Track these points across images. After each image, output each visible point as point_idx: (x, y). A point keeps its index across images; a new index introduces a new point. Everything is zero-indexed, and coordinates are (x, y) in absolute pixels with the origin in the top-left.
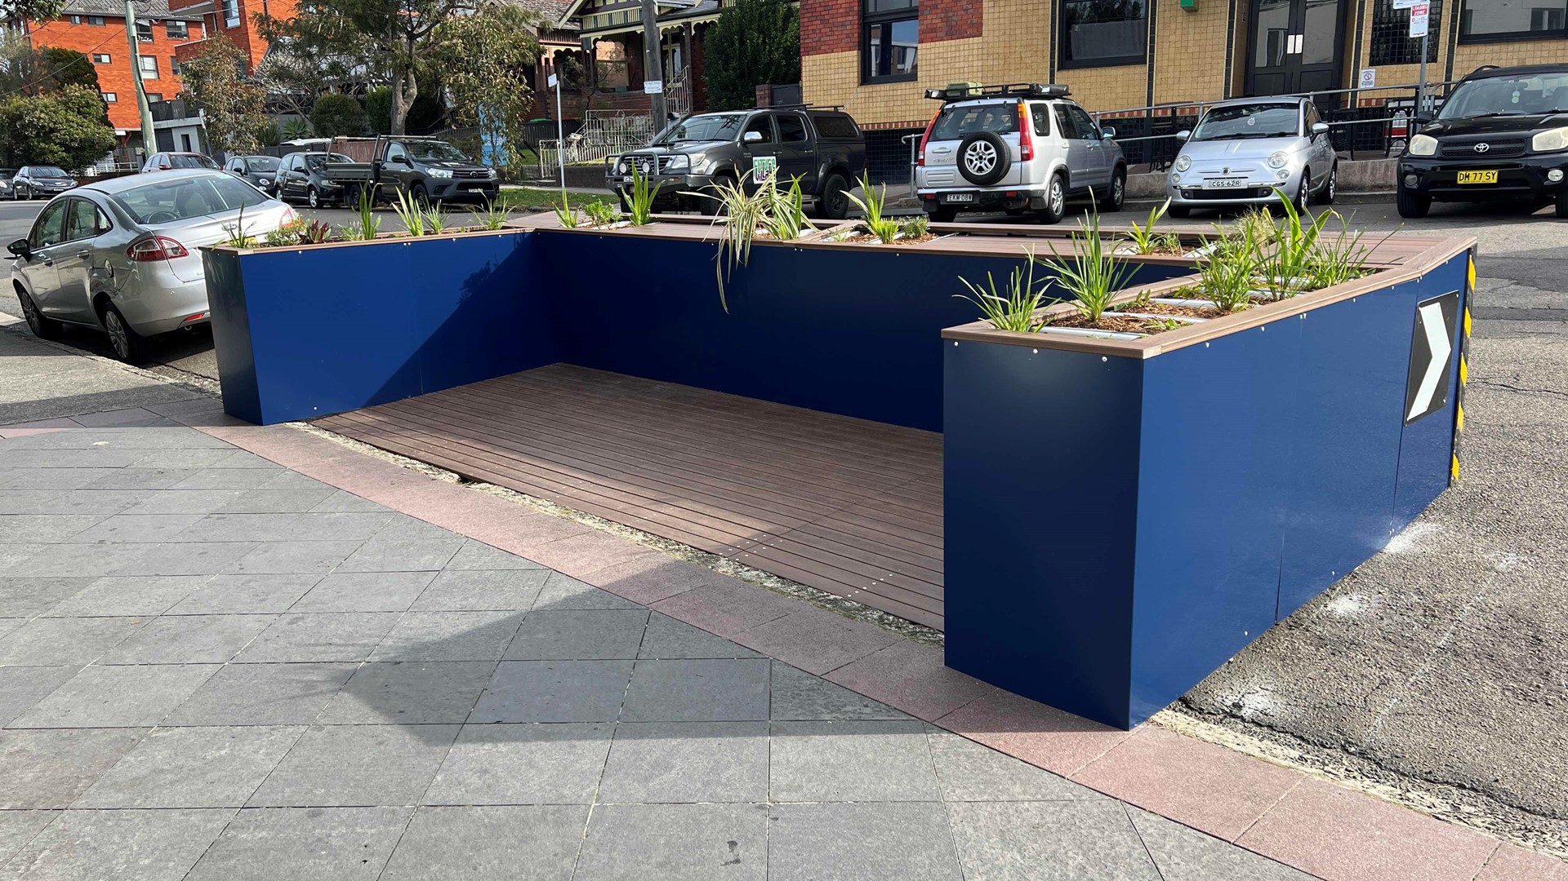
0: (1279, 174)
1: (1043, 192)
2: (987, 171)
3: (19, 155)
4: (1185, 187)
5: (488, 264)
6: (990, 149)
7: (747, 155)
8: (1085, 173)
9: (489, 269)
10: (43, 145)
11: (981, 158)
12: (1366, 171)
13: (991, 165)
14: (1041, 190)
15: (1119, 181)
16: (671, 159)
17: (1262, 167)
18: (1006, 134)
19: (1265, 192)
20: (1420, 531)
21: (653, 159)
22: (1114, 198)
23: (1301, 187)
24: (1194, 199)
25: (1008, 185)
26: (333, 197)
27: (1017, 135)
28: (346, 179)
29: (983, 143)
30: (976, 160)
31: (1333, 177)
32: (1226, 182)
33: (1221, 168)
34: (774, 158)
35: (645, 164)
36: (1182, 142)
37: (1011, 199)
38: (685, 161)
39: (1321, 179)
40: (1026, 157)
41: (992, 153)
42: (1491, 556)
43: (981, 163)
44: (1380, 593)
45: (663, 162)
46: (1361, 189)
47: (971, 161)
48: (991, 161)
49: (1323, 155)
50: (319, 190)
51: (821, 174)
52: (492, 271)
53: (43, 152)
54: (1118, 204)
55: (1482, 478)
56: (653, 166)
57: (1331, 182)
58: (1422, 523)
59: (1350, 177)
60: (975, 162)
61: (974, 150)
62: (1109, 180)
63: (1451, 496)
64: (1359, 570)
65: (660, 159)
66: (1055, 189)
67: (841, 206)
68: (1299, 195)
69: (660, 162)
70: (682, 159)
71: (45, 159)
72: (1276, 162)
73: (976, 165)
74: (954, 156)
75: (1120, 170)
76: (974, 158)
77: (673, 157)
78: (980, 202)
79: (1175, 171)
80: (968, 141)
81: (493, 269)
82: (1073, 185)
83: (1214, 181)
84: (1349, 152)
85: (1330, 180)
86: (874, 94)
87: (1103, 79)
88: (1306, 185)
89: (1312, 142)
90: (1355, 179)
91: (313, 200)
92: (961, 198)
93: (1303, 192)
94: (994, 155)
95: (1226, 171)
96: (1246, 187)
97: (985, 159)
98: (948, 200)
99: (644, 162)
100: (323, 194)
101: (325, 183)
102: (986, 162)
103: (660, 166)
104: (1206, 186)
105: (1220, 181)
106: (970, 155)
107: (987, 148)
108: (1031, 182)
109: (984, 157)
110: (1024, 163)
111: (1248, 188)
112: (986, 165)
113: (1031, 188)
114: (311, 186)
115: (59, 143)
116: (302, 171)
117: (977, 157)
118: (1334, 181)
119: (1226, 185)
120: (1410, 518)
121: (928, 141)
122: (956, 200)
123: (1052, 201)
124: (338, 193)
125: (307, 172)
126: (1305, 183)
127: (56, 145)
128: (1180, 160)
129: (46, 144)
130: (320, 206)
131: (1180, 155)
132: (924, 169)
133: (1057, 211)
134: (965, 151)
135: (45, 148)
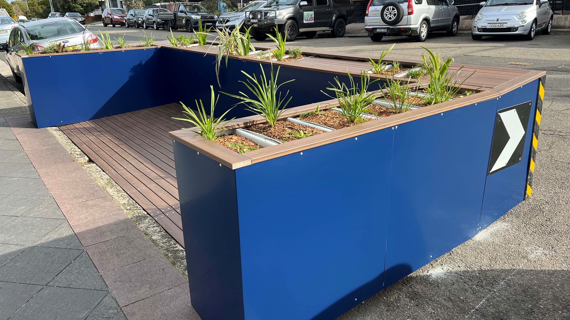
0: (522, 21)
1: (417, 28)
2: (393, 19)
3: (66, 8)
4: (480, 27)
5: (141, 61)
6: (394, 9)
7: (301, 11)
8: (438, 20)
9: (142, 64)
10: (74, 5)
11: (391, 13)
12: (567, 20)
13: (395, 16)
14: (416, 28)
15: (456, 23)
16: (269, 13)
17: (515, 19)
18: (402, 3)
19: (515, 30)
20: (497, 227)
21: (262, 13)
22: (453, 31)
23: (532, 27)
24: (483, 32)
25: (402, 25)
26: (162, 25)
27: (407, 4)
28: (165, 19)
29: (392, 7)
30: (389, 14)
31: (551, 22)
32: (497, 25)
33: (496, 18)
34: (313, 12)
35: (259, 15)
36: (482, 6)
37: (402, 31)
38: (274, 14)
39: (544, 23)
40: (410, 13)
41: (395, 12)
42: (528, 249)
43: (390, 15)
44: (459, 267)
45: (266, 14)
46: (564, 28)
47: (387, 15)
48: (395, 15)
49: (546, 13)
50: (157, 23)
51: (334, 18)
52: (143, 64)
53: (74, 7)
54: (454, 33)
55: (545, 196)
56: (262, 16)
57: (549, 25)
58: (501, 222)
59: (560, 23)
60: (388, 15)
61: (388, 10)
62: (450, 23)
63: (523, 207)
64: (455, 250)
65: (264, 12)
66: (423, 27)
67: (342, 32)
68: (531, 31)
69: (265, 14)
70: (273, 13)
71: (75, 10)
72: (521, 16)
73: (388, 16)
74: (380, 12)
75: (457, 18)
76: (388, 14)
77: (270, 12)
78: (390, 32)
79: (476, 20)
80: (386, 6)
81: (143, 63)
82: (432, 25)
83: (492, 24)
84: (561, 11)
85: (548, 24)
88: (535, 26)
89: (540, 7)
90: (562, 24)
91: (155, 26)
92: (383, 31)
93: (533, 29)
94: (396, 12)
95: (498, 20)
96: (506, 27)
97: (392, 14)
98: (377, 31)
99: (259, 14)
100: (158, 24)
101: (158, 20)
102: (393, 15)
103: (264, 15)
104: (488, 27)
105: (495, 24)
106: (386, 12)
107: (393, 9)
108: (412, 24)
109: (392, 13)
110: (409, 16)
111: (507, 28)
112: (392, 17)
113: (412, 26)
114: (154, 21)
115: (79, 4)
116: (151, 16)
117: (389, 13)
118: (551, 24)
119: (497, 26)
120: (495, 218)
121: (370, 6)
122: (380, 31)
123: (421, 32)
124: (163, 24)
125: (153, 16)
126: (534, 26)
127: (78, 5)
128: (478, 15)
129: (75, 4)
130: (157, 29)
131: (479, 13)
132: (368, 18)
133: (423, 36)
134: (384, 10)
135: (75, 6)
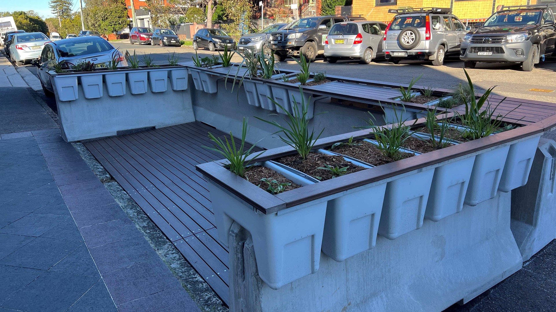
1: (434, 52)
2: (410, 43)
6: (412, 34)
7: (320, 34)
16: (289, 35)
18: (420, 28)
25: (418, 49)
29: (410, 32)
35: (279, 36)
37: (420, 55)
38: (293, 36)
40: (428, 38)
43: (408, 40)
56: (282, 37)
61: (406, 34)
66: (440, 52)
69: (285, 36)
74: (397, 37)
78: (408, 56)
80: (403, 31)
82: (449, 50)
86: (380, 10)
87: (473, 5)
94: (414, 37)
98: (395, 55)
102: (411, 40)
106: (404, 37)
109: (410, 37)
117: (407, 37)
122: (398, 55)
123: (438, 56)
132: (386, 42)
133: (440, 61)
134: (402, 35)
